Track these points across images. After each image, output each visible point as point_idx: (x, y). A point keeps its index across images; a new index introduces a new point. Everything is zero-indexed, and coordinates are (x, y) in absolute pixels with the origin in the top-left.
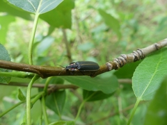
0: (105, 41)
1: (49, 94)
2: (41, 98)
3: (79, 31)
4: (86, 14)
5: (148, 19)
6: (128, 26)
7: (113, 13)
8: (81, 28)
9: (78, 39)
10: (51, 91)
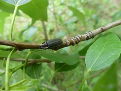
0: (75, 30)
1: (29, 66)
2: (22, 68)
3: (56, 23)
4: (61, 10)
5: (106, 14)
6: (91, 19)
7: (81, 10)
8: (58, 21)
9: (56, 29)
10: (31, 64)
